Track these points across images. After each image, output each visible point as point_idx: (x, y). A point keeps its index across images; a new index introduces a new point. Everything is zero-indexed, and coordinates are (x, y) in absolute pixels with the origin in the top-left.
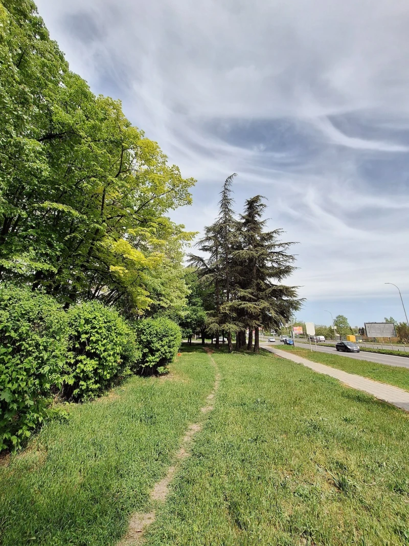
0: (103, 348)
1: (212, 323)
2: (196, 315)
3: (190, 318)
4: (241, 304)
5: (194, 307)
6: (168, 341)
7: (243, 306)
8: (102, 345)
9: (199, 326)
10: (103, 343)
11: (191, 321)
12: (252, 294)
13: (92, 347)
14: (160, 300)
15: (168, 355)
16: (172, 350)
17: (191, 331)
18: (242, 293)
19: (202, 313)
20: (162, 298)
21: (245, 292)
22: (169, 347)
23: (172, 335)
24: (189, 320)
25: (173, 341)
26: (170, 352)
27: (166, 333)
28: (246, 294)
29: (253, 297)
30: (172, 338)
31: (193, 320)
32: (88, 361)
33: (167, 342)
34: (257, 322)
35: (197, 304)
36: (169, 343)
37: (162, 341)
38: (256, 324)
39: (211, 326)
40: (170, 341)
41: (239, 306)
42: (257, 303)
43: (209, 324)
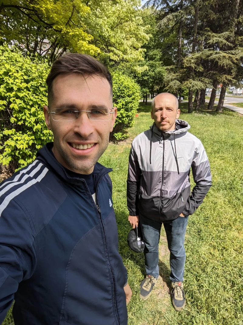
0: (33, 119)
1: (172, 80)
2: (153, 71)
3: (147, 76)
4: (211, 54)
5: (151, 62)
6: (124, 103)
7: (214, 56)
8: (30, 114)
9: (157, 84)
10: (32, 112)
11: (148, 79)
12: (227, 39)
13: (16, 117)
14: (110, 51)
15: (126, 120)
16: (130, 114)
17: (148, 91)
18: (215, 39)
19: (161, 69)
20: (112, 49)
21: (220, 37)
22: (127, 110)
23: (129, 96)
24: (146, 78)
25: (131, 102)
26: (128, 116)
27: (122, 93)
28: (220, 40)
29: (229, 44)
30: (128, 99)
31: (151, 78)
32: (19, 136)
33: (123, 105)
34: (229, 77)
35: (155, 58)
36: (126, 105)
37: (117, 103)
38: (226, 79)
39: (171, 84)
40: (127, 103)
41: (208, 56)
42: (233, 52)
43: (169, 82)
